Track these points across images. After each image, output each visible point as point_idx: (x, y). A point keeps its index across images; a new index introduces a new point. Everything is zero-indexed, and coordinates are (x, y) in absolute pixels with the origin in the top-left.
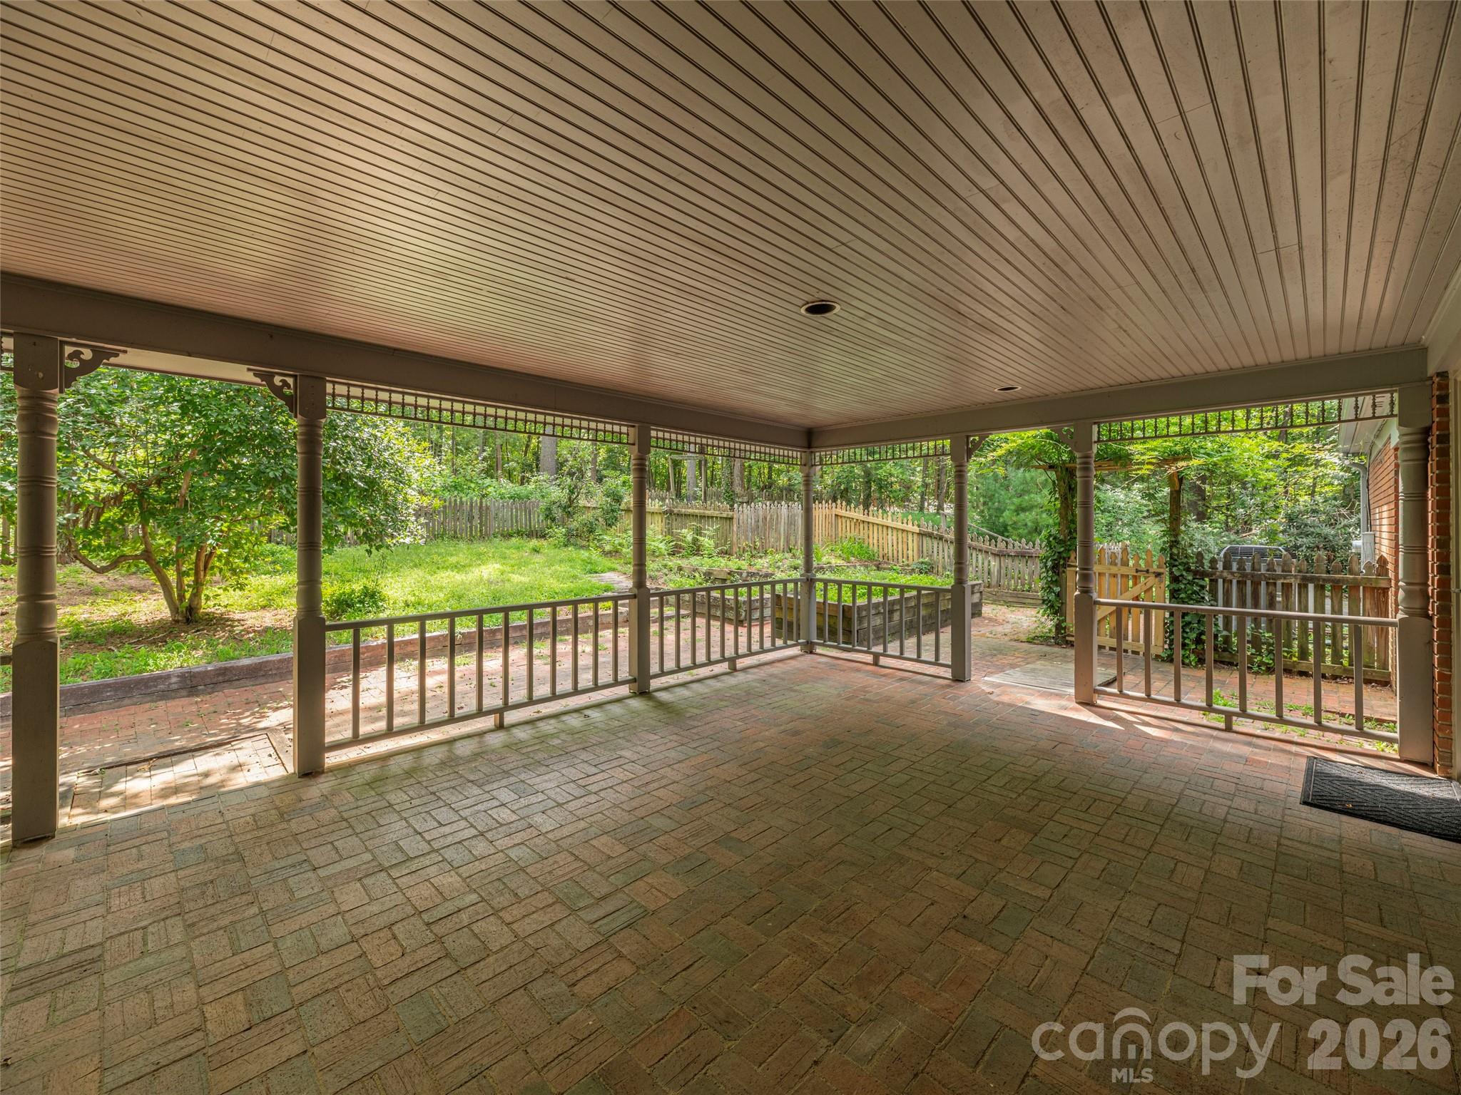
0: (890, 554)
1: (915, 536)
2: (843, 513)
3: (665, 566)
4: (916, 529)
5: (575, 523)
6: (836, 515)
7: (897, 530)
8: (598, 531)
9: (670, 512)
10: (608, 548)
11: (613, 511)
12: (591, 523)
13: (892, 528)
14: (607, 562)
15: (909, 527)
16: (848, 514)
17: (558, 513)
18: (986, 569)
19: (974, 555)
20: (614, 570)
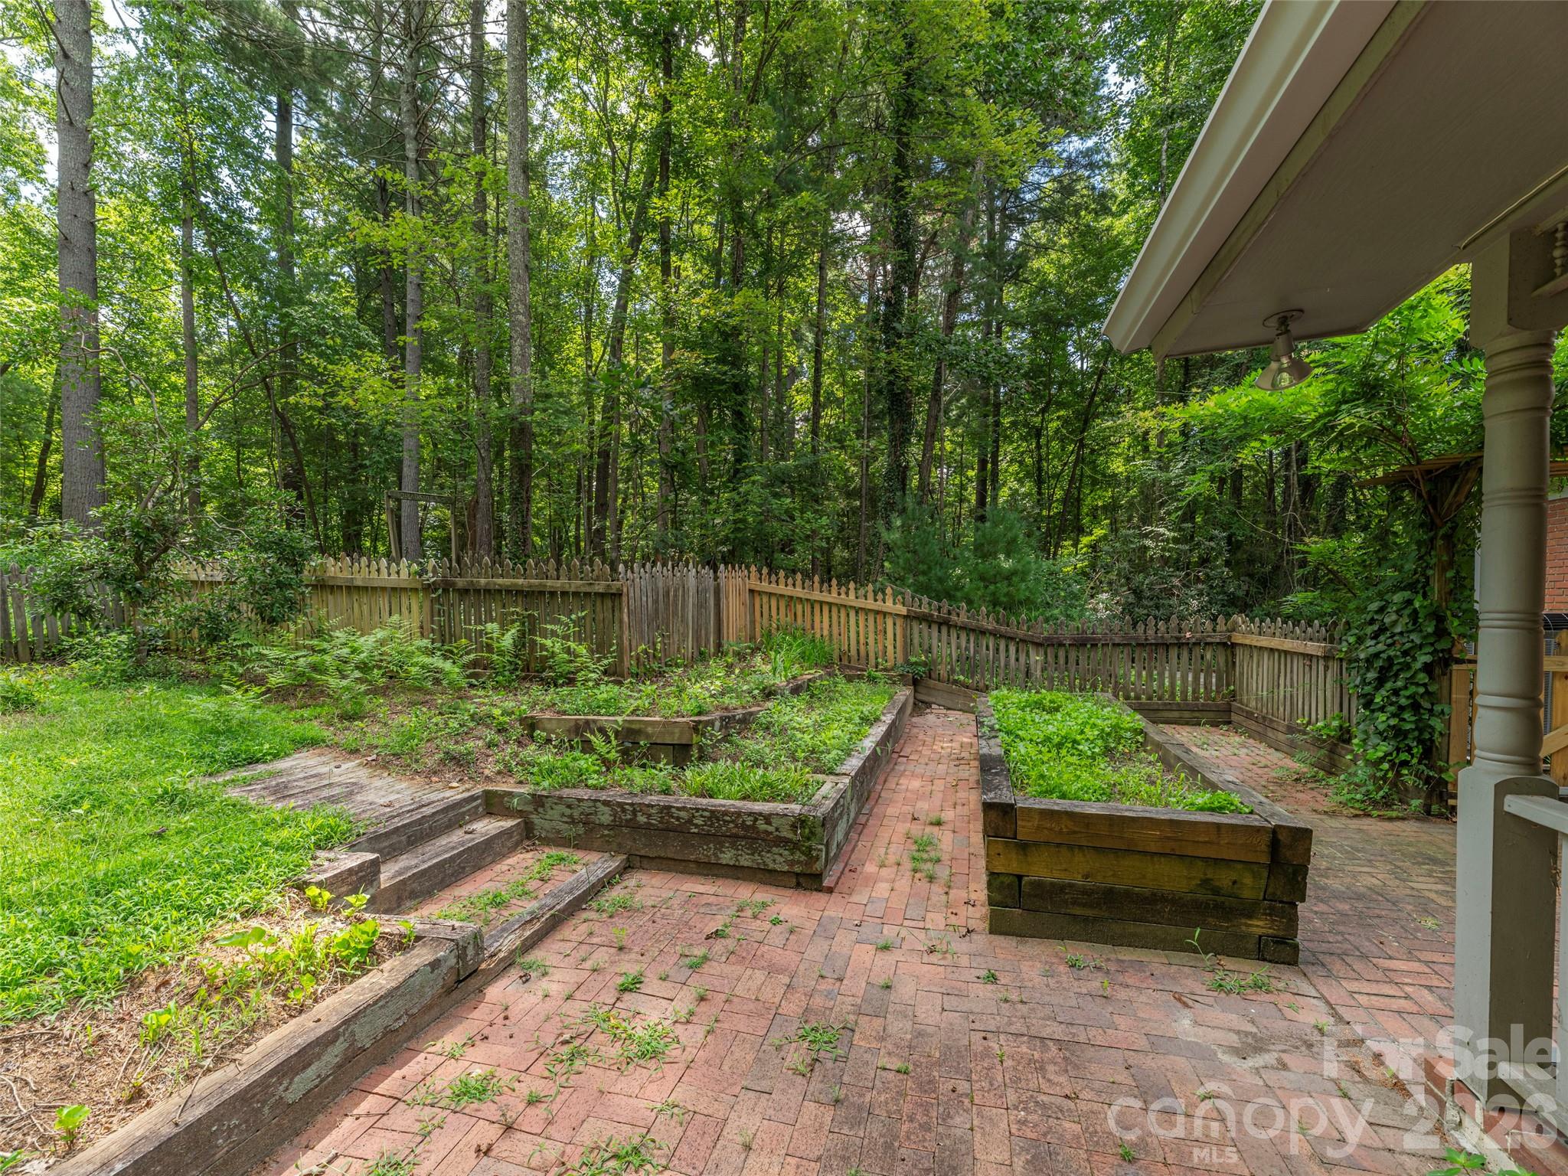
0: (853, 652)
1: (899, 622)
2: (764, 586)
3: (480, 720)
4: (904, 611)
5: (161, 620)
6: (752, 591)
7: (867, 611)
8: (237, 638)
9: (447, 586)
10: (276, 679)
11: (281, 585)
12: (214, 618)
13: (857, 611)
14: (281, 721)
15: (889, 605)
16: (773, 588)
17: (100, 596)
18: (1023, 668)
19: (1002, 647)
20: (313, 743)
